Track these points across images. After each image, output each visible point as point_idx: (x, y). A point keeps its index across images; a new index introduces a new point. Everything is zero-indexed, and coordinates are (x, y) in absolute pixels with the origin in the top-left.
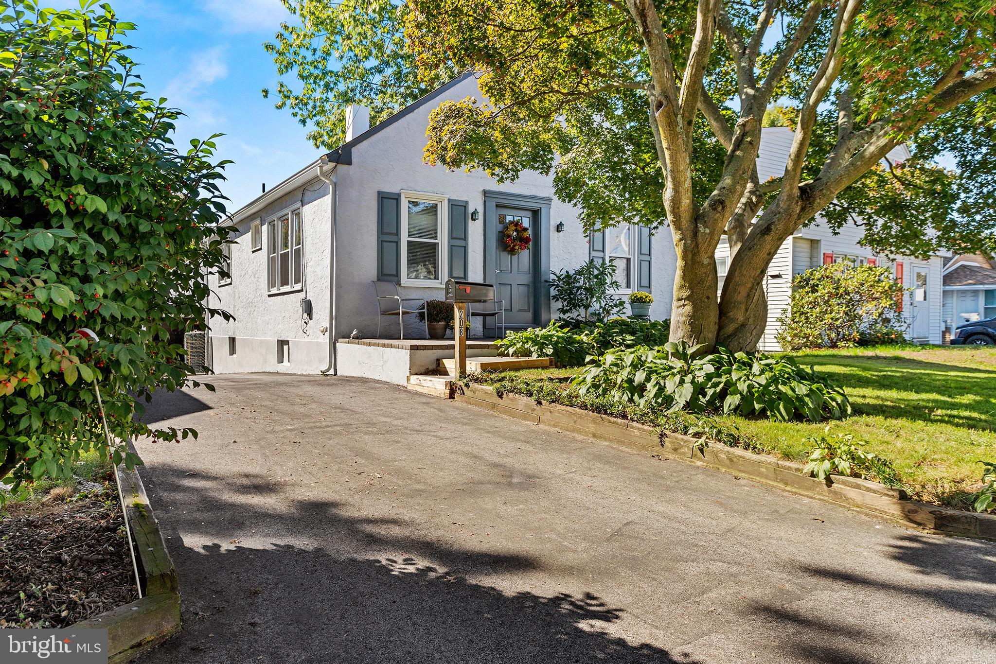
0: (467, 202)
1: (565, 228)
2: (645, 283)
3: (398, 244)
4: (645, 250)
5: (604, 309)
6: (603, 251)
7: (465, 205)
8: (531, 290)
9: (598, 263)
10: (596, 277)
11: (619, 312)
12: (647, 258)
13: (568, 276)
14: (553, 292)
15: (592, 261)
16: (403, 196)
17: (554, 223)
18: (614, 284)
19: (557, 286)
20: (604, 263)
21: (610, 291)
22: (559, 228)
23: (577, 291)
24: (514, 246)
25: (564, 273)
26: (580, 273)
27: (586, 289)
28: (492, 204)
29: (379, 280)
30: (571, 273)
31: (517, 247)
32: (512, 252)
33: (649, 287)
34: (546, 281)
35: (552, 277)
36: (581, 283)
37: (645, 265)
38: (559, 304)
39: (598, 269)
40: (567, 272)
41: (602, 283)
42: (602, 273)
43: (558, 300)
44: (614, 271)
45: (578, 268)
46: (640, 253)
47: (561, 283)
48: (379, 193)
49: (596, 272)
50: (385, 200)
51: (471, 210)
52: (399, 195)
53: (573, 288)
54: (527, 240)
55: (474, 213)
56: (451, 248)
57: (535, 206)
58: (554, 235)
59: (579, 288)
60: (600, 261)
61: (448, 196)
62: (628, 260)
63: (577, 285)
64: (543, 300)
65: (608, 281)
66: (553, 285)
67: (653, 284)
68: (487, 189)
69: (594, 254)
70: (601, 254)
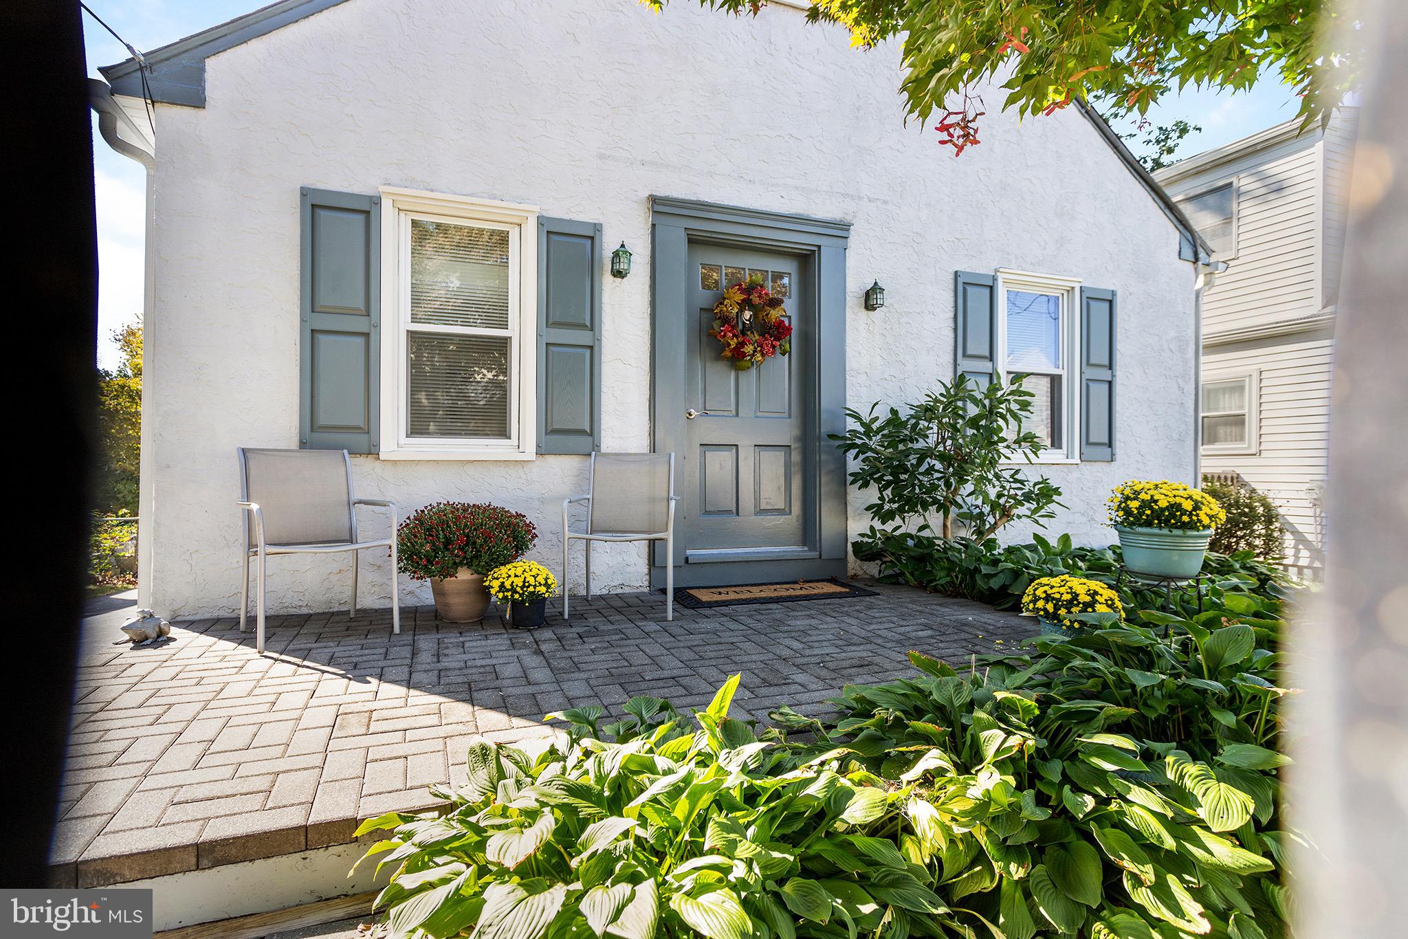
0: (598, 228)
1: (888, 298)
2: (1099, 434)
3: (368, 339)
4: (1100, 356)
5: (994, 506)
6: (991, 358)
7: (591, 236)
8: (796, 457)
9: (978, 386)
10: (974, 423)
11: (1034, 511)
12: (1105, 374)
13: (894, 420)
14: (854, 464)
15: (960, 380)
16: (386, 205)
17: (856, 284)
18: (1028, 439)
19: (864, 449)
20: (994, 388)
21: (1013, 459)
22: (871, 299)
23: (920, 461)
24: (742, 344)
25: (883, 414)
26: (927, 411)
27: (942, 457)
28: (676, 235)
29: (303, 445)
30: (904, 413)
31: (749, 349)
32: (737, 359)
33: (1110, 445)
34: (832, 436)
35: (852, 424)
36: (932, 439)
37: (1099, 392)
38: (872, 494)
39: (976, 402)
40: (894, 412)
41: (989, 438)
42: (991, 413)
43: (866, 485)
44: (1025, 406)
45: (923, 400)
46: (1087, 361)
47: (874, 442)
48: (305, 192)
49: (972, 410)
50: (322, 214)
51: (609, 245)
52: (376, 201)
53: (906, 453)
54: (779, 331)
55: (620, 254)
56: (548, 350)
57: (806, 241)
58: (856, 318)
59: (923, 455)
60: (984, 384)
61: (536, 209)
62: (1055, 381)
63: (921, 444)
64: (826, 484)
65: (1009, 432)
66: (854, 446)
67: (1118, 436)
68: (661, 192)
69: (965, 365)
70: (986, 366)
